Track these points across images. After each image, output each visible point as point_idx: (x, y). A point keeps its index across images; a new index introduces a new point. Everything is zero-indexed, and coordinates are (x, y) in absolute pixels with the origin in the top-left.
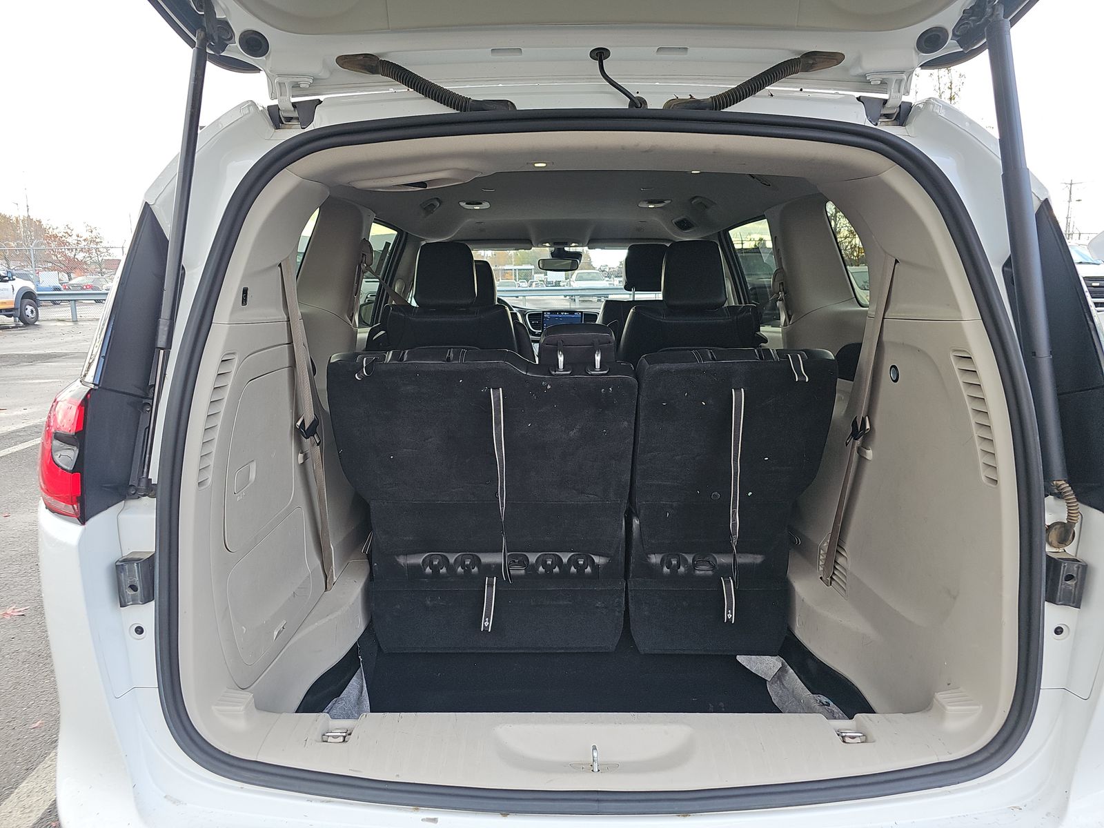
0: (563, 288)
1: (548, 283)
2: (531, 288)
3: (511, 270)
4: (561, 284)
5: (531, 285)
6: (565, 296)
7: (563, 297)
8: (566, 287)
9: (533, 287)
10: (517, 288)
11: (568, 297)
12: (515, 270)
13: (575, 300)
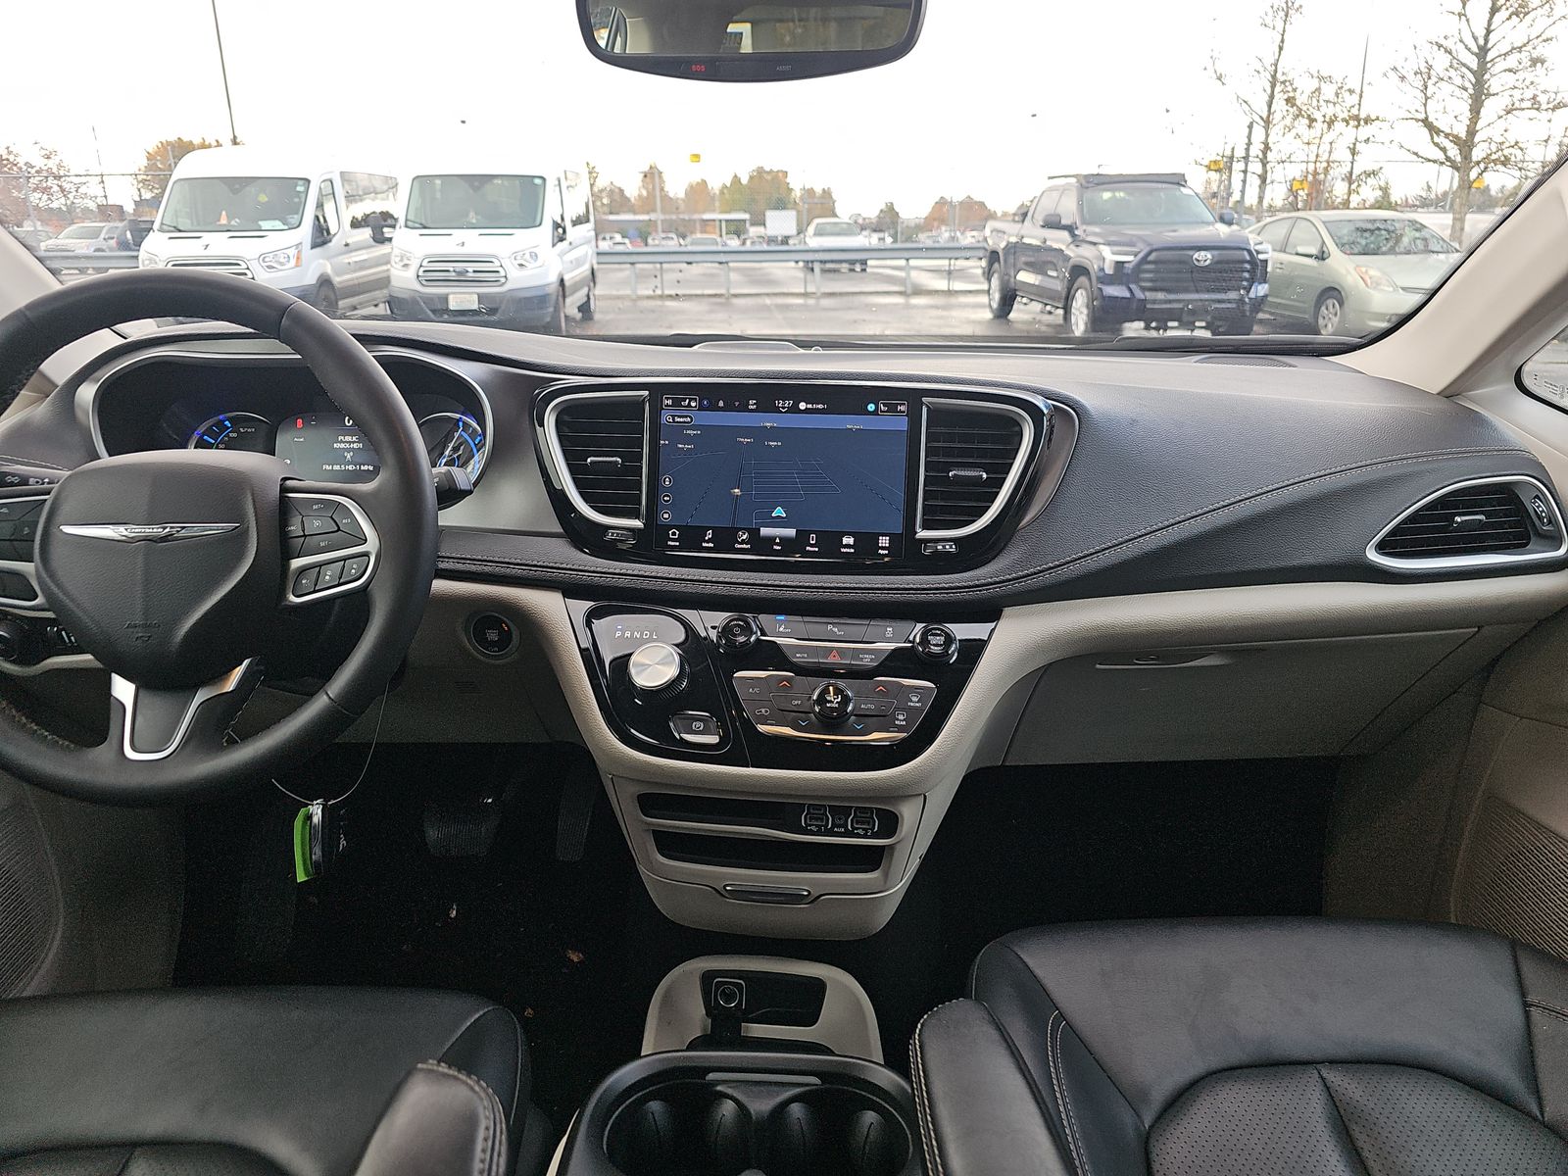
0: (794, 248)
1: (771, 240)
2: (743, 249)
3: (714, 220)
4: (791, 242)
5: (744, 243)
6: (797, 262)
7: (793, 264)
8: (798, 247)
9: (748, 246)
10: (720, 248)
11: (801, 264)
12: (720, 221)
13: (812, 270)
